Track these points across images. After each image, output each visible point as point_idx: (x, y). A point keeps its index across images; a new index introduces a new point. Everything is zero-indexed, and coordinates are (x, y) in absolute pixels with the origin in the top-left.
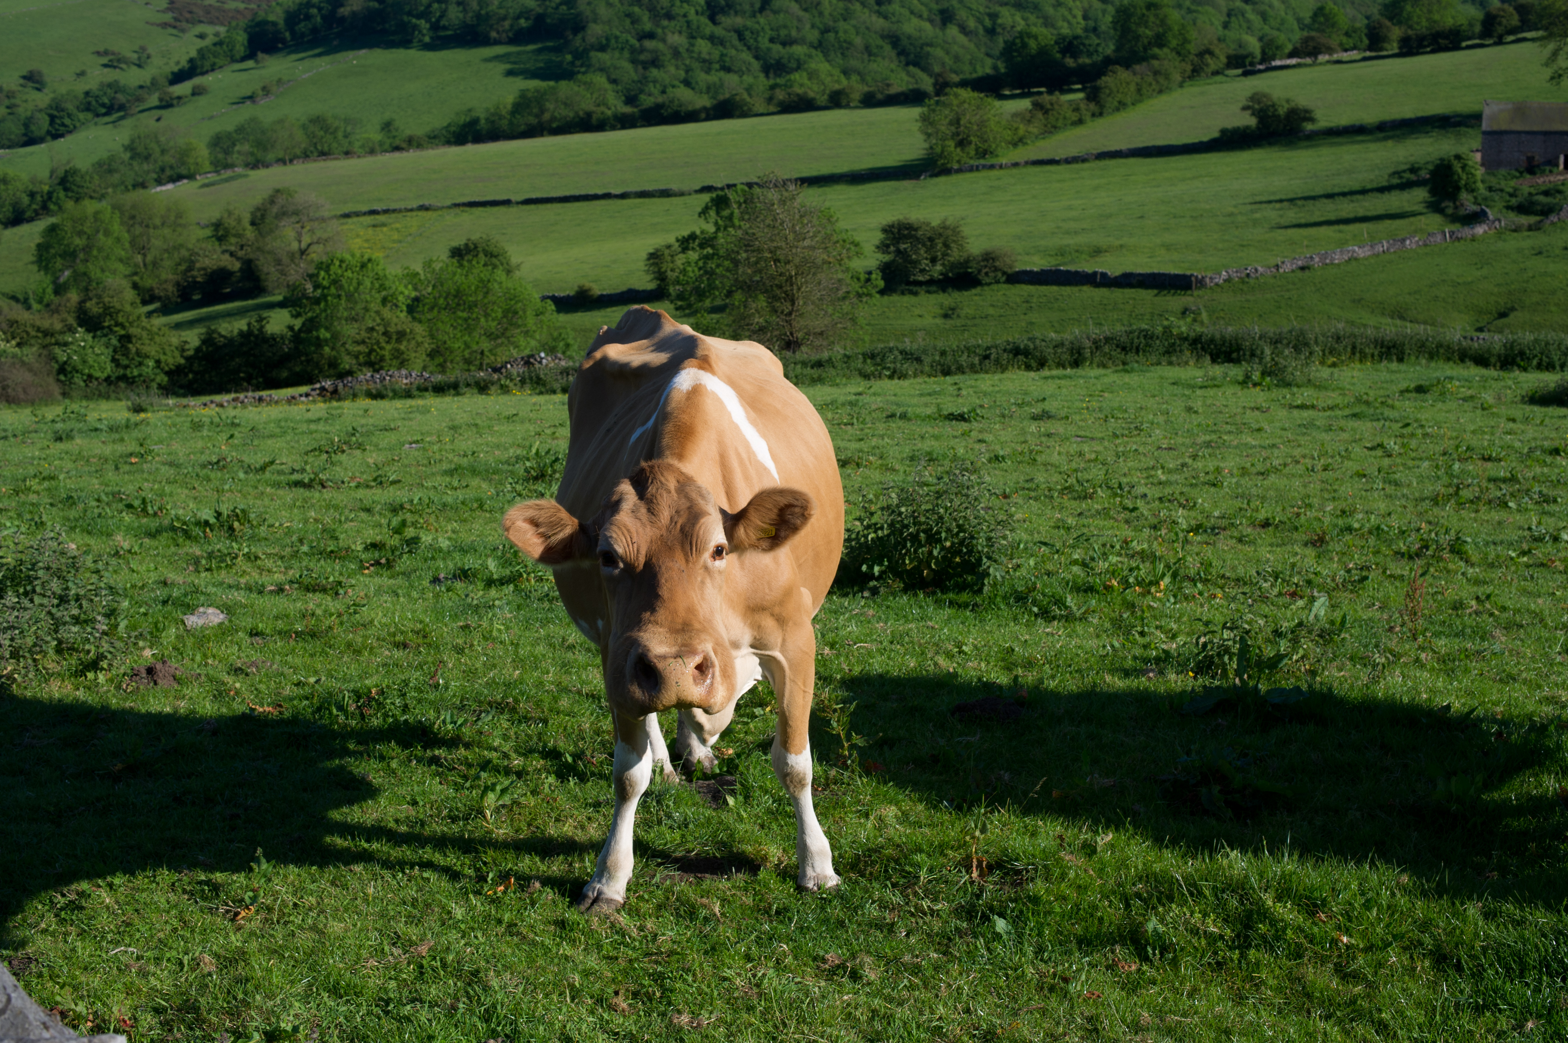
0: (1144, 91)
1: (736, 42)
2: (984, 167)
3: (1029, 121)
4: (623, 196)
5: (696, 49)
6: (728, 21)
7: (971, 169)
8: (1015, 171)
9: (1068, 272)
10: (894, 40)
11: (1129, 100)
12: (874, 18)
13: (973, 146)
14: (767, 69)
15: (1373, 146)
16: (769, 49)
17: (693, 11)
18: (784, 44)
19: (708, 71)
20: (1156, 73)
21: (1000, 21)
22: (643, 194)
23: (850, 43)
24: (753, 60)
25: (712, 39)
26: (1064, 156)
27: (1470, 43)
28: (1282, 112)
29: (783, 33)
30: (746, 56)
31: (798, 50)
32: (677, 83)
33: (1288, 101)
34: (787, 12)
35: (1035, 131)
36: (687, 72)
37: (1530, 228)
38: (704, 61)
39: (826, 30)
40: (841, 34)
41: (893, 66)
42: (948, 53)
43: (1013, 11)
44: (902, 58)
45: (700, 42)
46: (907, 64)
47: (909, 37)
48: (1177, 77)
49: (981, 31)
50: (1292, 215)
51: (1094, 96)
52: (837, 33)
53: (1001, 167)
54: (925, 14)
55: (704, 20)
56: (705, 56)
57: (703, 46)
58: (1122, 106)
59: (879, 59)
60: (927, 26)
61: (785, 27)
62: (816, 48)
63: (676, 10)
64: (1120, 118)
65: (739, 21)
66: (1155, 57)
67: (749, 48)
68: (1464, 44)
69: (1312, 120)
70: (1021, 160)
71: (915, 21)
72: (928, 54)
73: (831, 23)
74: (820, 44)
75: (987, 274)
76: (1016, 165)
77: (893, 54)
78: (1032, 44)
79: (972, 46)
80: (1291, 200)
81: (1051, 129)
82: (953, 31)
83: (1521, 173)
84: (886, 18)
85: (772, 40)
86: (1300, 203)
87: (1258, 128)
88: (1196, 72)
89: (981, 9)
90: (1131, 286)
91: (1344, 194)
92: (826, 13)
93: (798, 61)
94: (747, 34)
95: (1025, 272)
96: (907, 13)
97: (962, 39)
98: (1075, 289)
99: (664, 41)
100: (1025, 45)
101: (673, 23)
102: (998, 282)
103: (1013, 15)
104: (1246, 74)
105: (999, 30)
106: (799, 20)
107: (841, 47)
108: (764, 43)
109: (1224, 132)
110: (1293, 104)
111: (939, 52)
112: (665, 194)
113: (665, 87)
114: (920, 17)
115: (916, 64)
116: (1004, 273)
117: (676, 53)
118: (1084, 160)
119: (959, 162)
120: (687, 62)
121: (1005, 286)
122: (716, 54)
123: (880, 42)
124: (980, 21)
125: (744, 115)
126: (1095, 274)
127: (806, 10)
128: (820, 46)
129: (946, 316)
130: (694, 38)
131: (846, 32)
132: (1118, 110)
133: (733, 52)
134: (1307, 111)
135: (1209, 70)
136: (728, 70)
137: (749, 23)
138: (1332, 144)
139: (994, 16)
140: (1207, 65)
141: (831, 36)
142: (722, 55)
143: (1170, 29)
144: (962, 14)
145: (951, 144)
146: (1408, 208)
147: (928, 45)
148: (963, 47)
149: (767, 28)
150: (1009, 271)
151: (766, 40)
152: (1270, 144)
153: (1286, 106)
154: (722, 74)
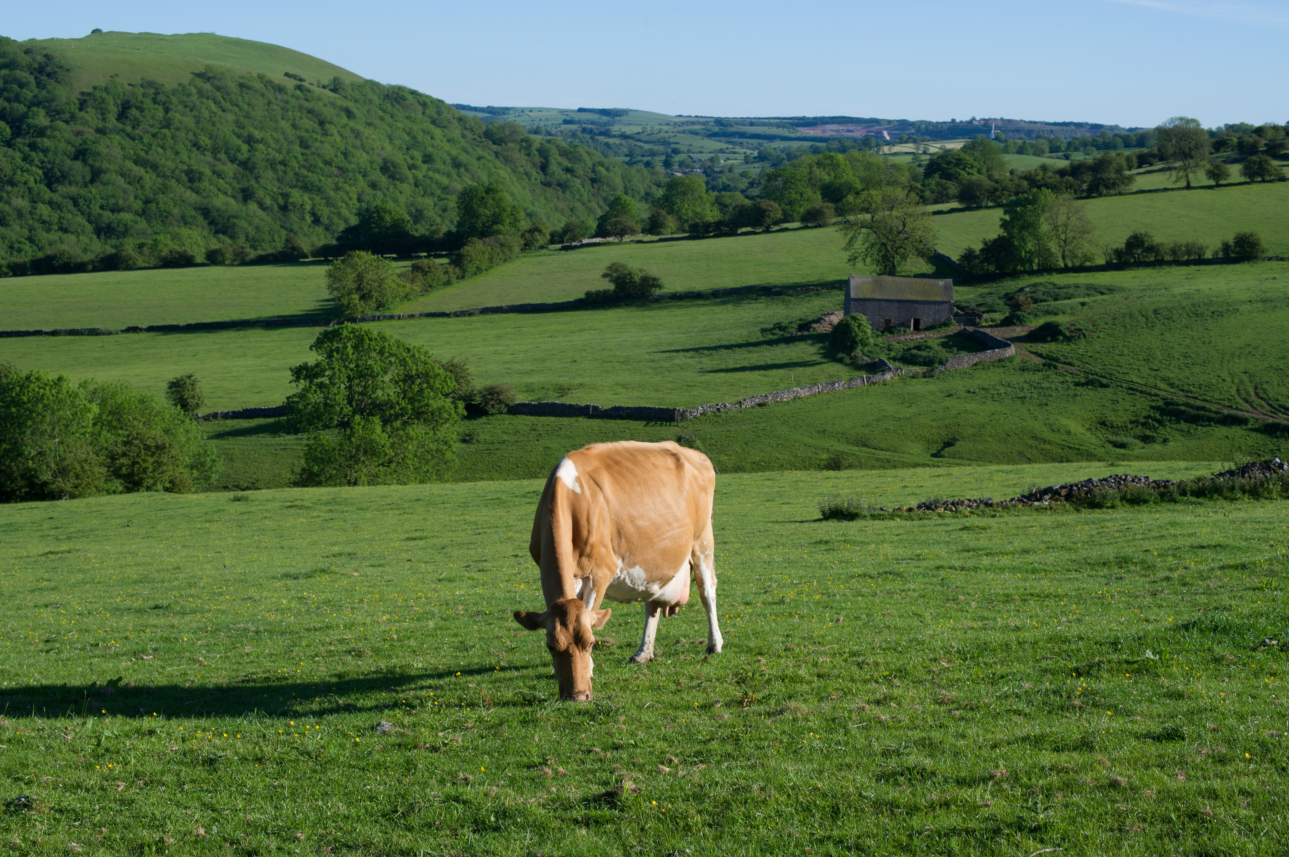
0: (494, 260)
1: (72, 208)
2: (385, 317)
3: (413, 281)
4: (54, 333)
5: (38, 212)
6: (62, 189)
7: (373, 319)
8: (412, 321)
9: (563, 405)
10: (206, 212)
11: (484, 267)
12: (189, 193)
13: (374, 300)
14: (99, 231)
15: (717, 309)
16: (100, 215)
17: (32, 179)
18: (113, 211)
19: (49, 230)
20: (502, 245)
21: (291, 200)
22: (73, 332)
23: (169, 213)
24: (87, 223)
25: (51, 203)
26: (453, 311)
27: (744, 230)
28: (637, 279)
29: (112, 201)
30: (80, 219)
31: (126, 217)
32: (23, 240)
33: (641, 271)
34: (114, 184)
35: (418, 289)
36: (30, 231)
37: (924, 376)
38: (44, 222)
39: (147, 202)
40: (161, 205)
41: (205, 233)
42: (250, 225)
43: (301, 192)
44: (213, 227)
45: (40, 205)
46: (217, 232)
47: (218, 210)
48: (517, 249)
49: (276, 208)
50: (708, 362)
51: (458, 261)
52: (158, 203)
53: (399, 317)
54: (230, 193)
55: (43, 187)
56: (45, 217)
57: (44, 210)
58: (479, 270)
59: (193, 227)
60: (232, 201)
61: (113, 196)
62: (140, 216)
63: (18, 177)
64: (481, 280)
65: (73, 190)
66: (498, 232)
67: (82, 213)
68: (739, 231)
69: (660, 287)
70: (417, 313)
71: (222, 197)
72: (234, 225)
73: (151, 195)
74: (144, 211)
75: (493, 406)
76: (412, 316)
77: (205, 223)
78: (388, 218)
79: (270, 219)
80: (696, 350)
81: (428, 288)
82: (253, 206)
83: (883, 332)
84: (197, 193)
85: (102, 207)
86: (706, 352)
87: (614, 291)
88: (527, 246)
89: (275, 190)
90: (622, 418)
91: (740, 346)
92: (147, 186)
93: (126, 225)
94: (81, 201)
95: (523, 405)
96: (216, 190)
97: (260, 212)
98: (573, 420)
99: (8, 203)
100: (381, 219)
101: (16, 189)
102: (501, 413)
103: (301, 196)
104: (565, 248)
105: (290, 207)
106: (125, 192)
107: (161, 216)
108: (95, 209)
109: (588, 294)
110: (644, 274)
111: (243, 223)
112: (94, 332)
113: (12, 243)
114: (225, 193)
115: (224, 233)
116: (507, 405)
117: (20, 214)
118: (471, 314)
119: (362, 312)
120: (31, 222)
121: (507, 416)
122: (55, 216)
123: (193, 213)
124: (274, 199)
125: (129, 268)
126: (588, 407)
127: (130, 183)
128: (143, 213)
129: (464, 441)
130: (35, 202)
131: (165, 203)
132: (475, 274)
133: (70, 216)
134: (654, 279)
135: (537, 245)
136: (66, 231)
137: (83, 192)
138: (680, 307)
139: (286, 196)
140: (537, 241)
141: (153, 206)
142: (60, 218)
143: (504, 210)
144: (260, 193)
145: (356, 297)
146: (807, 358)
147: (234, 217)
148: (262, 220)
149: (98, 197)
150: (511, 404)
151: (97, 207)
152: (627, 305)
153: (640, 275)
154: (60, 233)
